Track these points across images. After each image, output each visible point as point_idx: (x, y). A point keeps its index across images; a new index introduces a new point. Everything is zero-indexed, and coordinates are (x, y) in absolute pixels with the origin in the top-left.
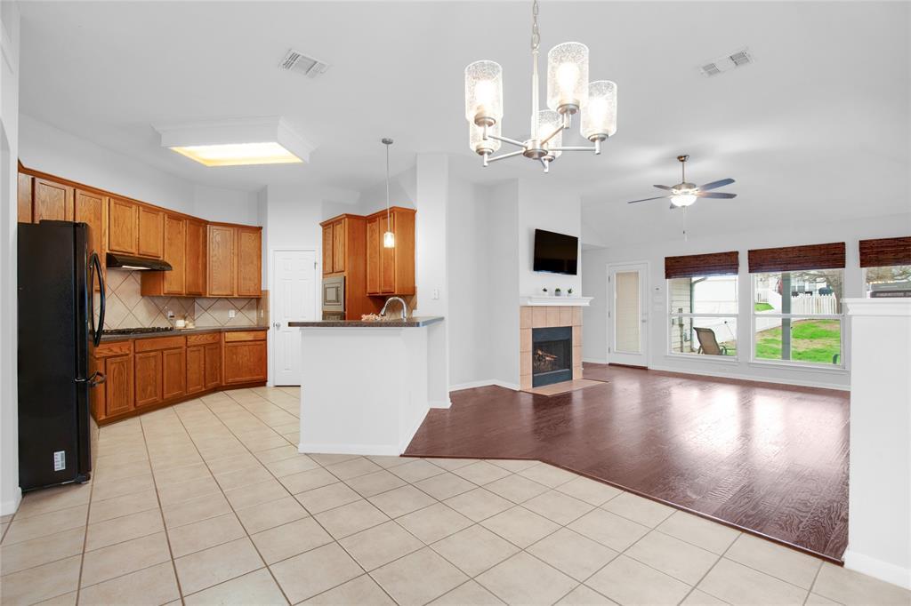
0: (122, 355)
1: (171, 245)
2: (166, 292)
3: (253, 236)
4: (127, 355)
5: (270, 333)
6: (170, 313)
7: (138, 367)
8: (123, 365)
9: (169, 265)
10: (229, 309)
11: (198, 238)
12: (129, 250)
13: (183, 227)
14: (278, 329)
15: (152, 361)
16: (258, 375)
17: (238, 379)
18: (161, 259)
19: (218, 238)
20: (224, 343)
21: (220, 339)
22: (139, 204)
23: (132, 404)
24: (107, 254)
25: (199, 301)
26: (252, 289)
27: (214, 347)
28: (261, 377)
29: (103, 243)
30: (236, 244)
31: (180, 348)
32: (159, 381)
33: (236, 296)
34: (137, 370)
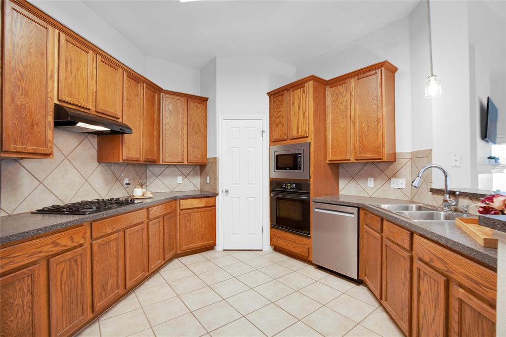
0: (75, 248)
1: (129, 106)
2: (124, 158)
3: (201, 106)
4: (81, 245)
5: (219, 199)
6: (126, 181)
7: (96, 258)
8: (76, 261)
9: (130, 128)
10: (177, 176)
11: (153, 104)
12: (84, 104)
13: (141, 91)
14: (227, 195)
15: (114, 244)
16: (209, 240)
17: (191, 246)
18: (120, 120)
19: (171, 107)
20: (178, 210)
21: (176, 207)
22: (97, 51)
23: (89, 309)
24: (56, 105)
25: (151, 168)
26: (199, 157)
27: (171, 215)
28: (211, 242)
29: (49, 89)
30: (186, 112)
31: (142, 223)
32: (121, 268)
33: (186, 163)
34: (95, 263)
